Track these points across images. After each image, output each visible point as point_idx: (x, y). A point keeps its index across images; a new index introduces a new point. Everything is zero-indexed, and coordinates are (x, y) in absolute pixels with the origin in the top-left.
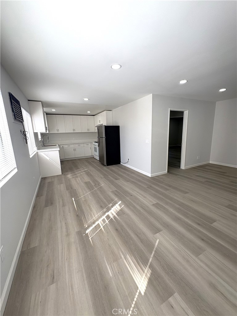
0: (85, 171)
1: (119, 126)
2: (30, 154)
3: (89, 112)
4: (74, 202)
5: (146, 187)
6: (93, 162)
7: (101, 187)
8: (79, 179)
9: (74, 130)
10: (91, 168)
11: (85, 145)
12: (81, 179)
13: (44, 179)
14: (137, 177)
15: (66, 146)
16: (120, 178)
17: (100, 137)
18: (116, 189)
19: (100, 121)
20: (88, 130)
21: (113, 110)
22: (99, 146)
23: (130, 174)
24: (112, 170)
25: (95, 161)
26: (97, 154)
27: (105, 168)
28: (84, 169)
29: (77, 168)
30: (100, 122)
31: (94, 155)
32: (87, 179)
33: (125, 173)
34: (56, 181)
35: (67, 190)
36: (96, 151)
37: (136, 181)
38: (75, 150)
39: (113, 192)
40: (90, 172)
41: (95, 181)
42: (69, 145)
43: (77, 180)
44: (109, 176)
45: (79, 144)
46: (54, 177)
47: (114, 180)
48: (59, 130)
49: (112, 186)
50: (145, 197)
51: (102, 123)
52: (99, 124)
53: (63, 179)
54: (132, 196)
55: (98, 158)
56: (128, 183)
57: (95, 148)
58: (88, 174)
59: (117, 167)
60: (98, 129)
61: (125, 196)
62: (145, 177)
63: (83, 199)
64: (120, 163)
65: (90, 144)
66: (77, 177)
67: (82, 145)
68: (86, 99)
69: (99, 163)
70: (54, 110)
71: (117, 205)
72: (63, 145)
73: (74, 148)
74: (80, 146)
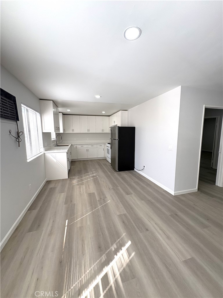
0: (93, 177)
1: (135, 127)
2: (28, 158)
3: (104, 112)
4: (66, 227)
5: (168, 214)
6: (105, 165)
7: (106, 206)
8: (84, 187)
10: (101, 173)
11: (98, 146)
12: (86, 187)
13: (48, 182)
14: (155, 193)
15: (79, 147)
16: (132, 191)
17: (113, 139)
18: (125, 212)
19: (114, 121)
20: (103, 130)
21: (129, 110)
22: (111, 149)
23: (145, 186)
24: (123, 179)
25: (107, 164)
26: (110, 156)
27: (116, 174)
28: (93, 174)
29: (86, 171)
30: (114, 123)
31: (106, 157)
32: (92, 188)
33: (138, 184)
34: (59, 187)
35: (66, 203)
36: (108, 153)
37: (153, 201)
38: (87, 150)
39: (120, 216)
40: (98, 178)
41: (101, 193)
42: (82, 145)
43: (82, 189)
44: (119, 188)
45: (92, 145)
46: (59, 181)
47: (124, 194)
48: (74, 130)
49: (121, 205)
50: (168, 238)
51: (116, 124)
52: (113, 124)
53: (67, 186)
54: (147, 230)
55: (110, 161)
56: (143, 201)
57: (108, 150)
58: (96, 181)
59: (130, 174)
60: (111, 130)
61: (137, 230)
62: (167, 195)
63: (79, 225)
64: (134, 170)
65: (103, 145)
66: (82, 184)
67: (95, 146)
68: (98, 97)
69: (110, 167)
70: (69, 110)
71: (123, 251)
72: (76, 145)
73: (87, 148)
74: (93, 147)
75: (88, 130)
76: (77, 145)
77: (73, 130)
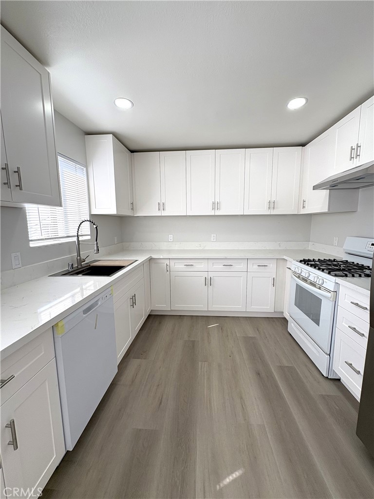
9: (216, 205)
11: (253, 267)
15: (178, 267)
20: (271, 205)
38: (208, 282)
42: (189, 262)
45: (229, 262)
48: (166, 207)
65: (272, 266)
67: (241, 266)
72: (167, 262)
73: (205, 275)
74: (232, 269)
75: (214, 203)
76: (172, 262)
77: (162, 206)
